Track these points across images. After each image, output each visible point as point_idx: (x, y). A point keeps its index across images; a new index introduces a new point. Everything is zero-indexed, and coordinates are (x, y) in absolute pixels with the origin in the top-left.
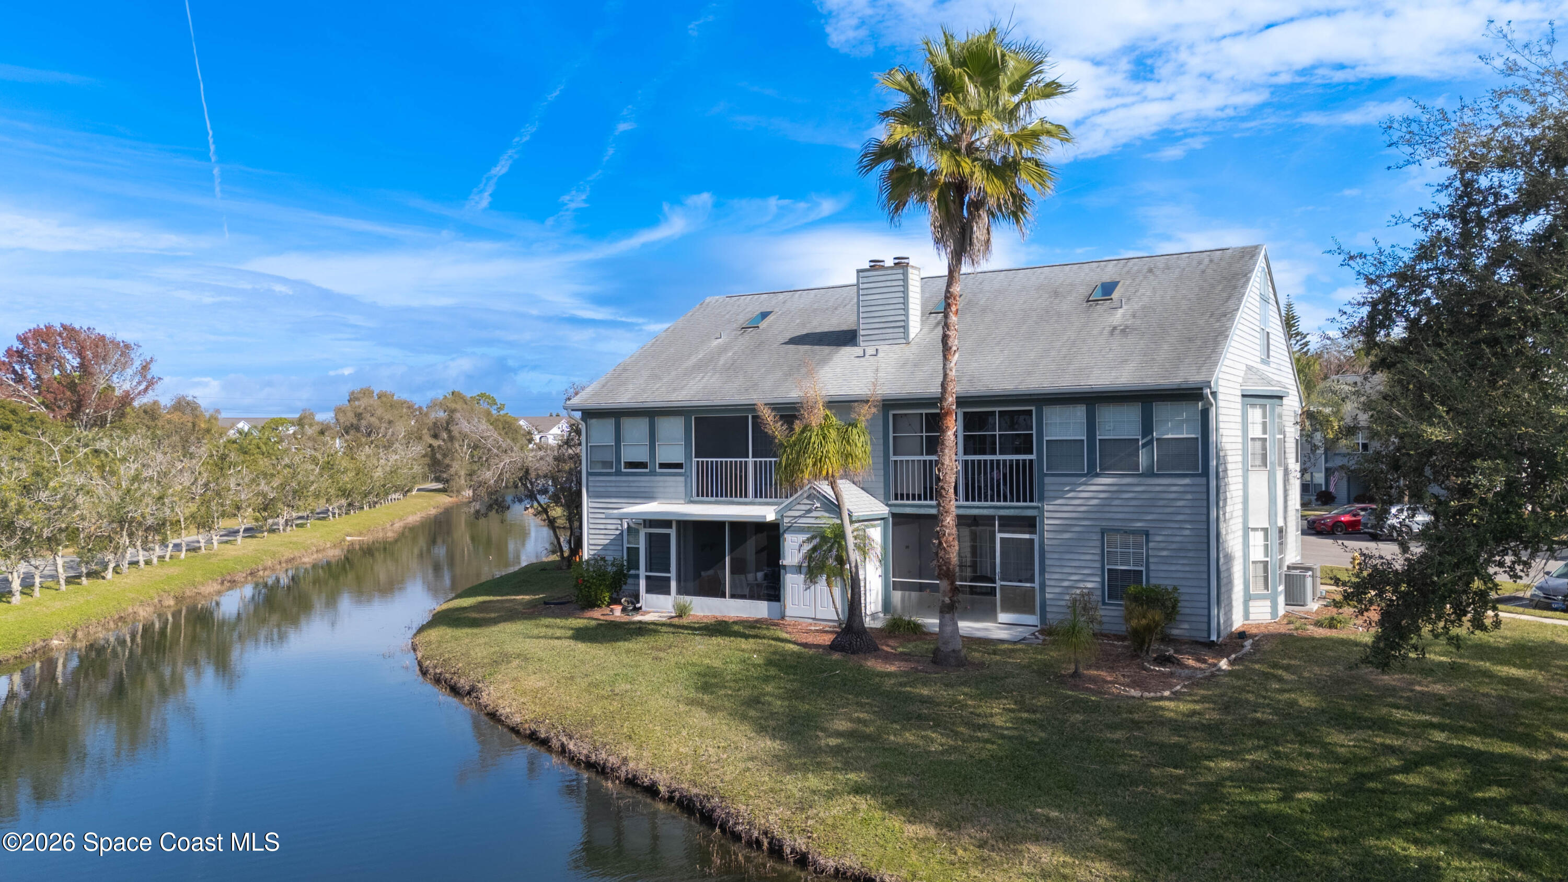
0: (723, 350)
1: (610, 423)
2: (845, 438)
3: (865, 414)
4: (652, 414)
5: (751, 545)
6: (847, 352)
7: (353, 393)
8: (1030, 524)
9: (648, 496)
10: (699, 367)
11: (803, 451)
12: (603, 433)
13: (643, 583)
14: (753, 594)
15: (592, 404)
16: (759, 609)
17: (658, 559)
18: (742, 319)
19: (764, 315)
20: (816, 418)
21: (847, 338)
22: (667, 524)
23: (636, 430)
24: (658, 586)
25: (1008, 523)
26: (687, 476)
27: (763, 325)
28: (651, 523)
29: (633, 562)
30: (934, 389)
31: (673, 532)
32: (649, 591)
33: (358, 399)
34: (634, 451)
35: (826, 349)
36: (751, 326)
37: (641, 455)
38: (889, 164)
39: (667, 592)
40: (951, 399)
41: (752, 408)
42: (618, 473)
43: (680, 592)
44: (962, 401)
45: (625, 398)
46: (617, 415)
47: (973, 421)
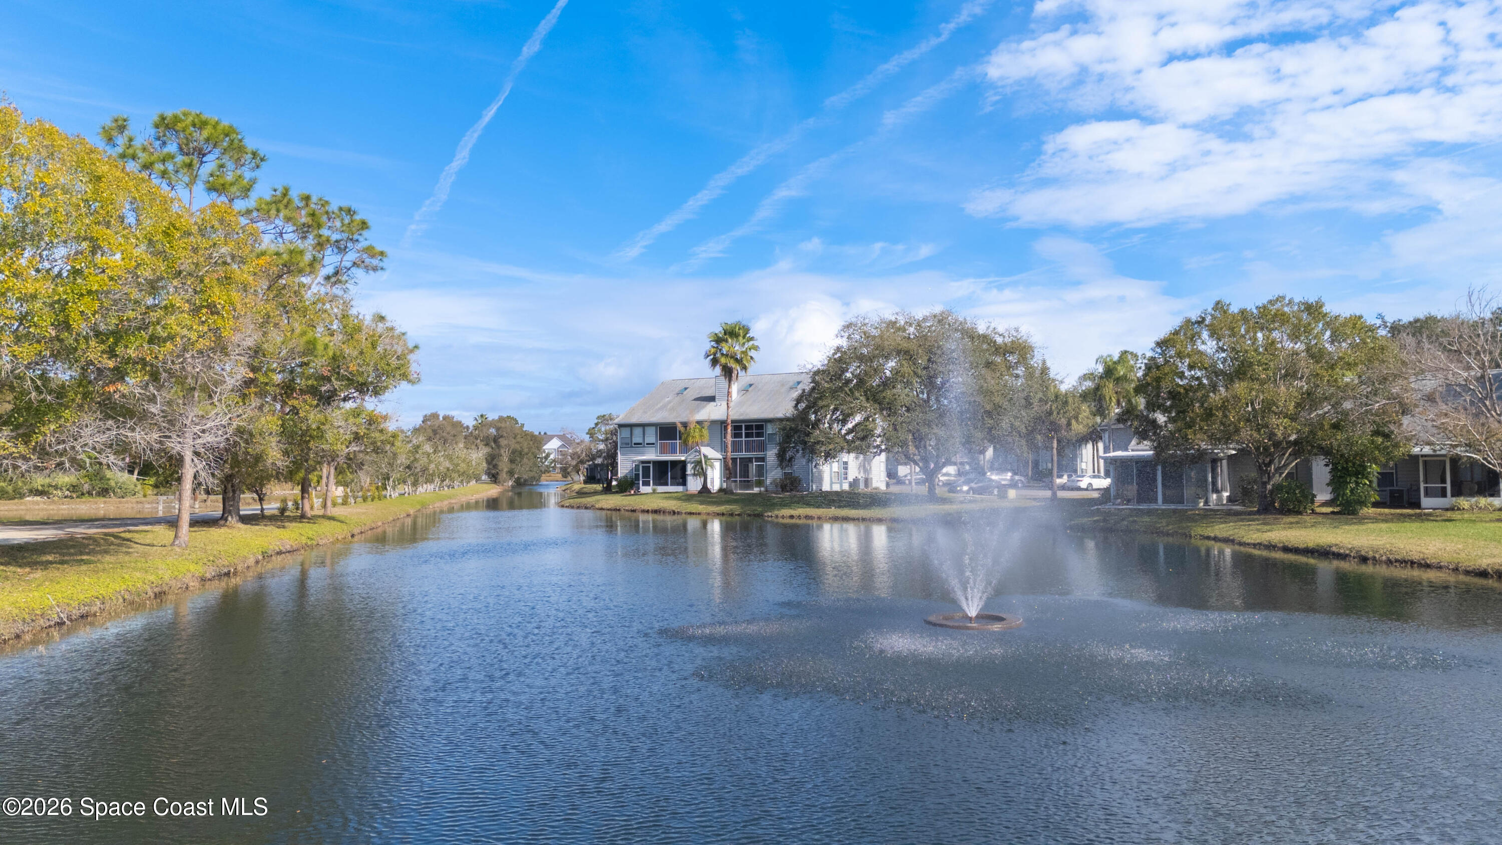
0: (669, 402)
1: (628, 429)
2: (701, 431)
3: (706, 425)
4: (643, 426)
5: (679, 467)
6: (712, 404)
7: (426, 416)
8: (763, 459)
9: (643, 454)
10: (661, 408)
11: (688, 435)
12: (626, 433)
13: (641, 482)
14: (678, 484)
15: (622, 422)
16: (680, 489)
17: (646, 474)
18: (677, 391)
19: (686, 389)
20: (692, 426)
21: (712, 399)
22: (649, 462)
23: (638, 431)
24: (646, 484)
25: (758, 459)
26: (656, 447)
27: (685, 393)
28: (643, 462)
29: (637, 476)
30: (724, 417)
31: (651, 465)
32: (643, 485)
33: (429, 420)
34: (637, 439)
35: (705, 403)
36: (680, 393)
37: (639, 440)
38: (712, 357)
39: (649, 485)
40: (729, 421)
41: (674, 424)
42: (632, 447)
43: (654, 484)
44: (733, 422)
45: (634, 420)
46: (631, 426)
47: (747, 428)
